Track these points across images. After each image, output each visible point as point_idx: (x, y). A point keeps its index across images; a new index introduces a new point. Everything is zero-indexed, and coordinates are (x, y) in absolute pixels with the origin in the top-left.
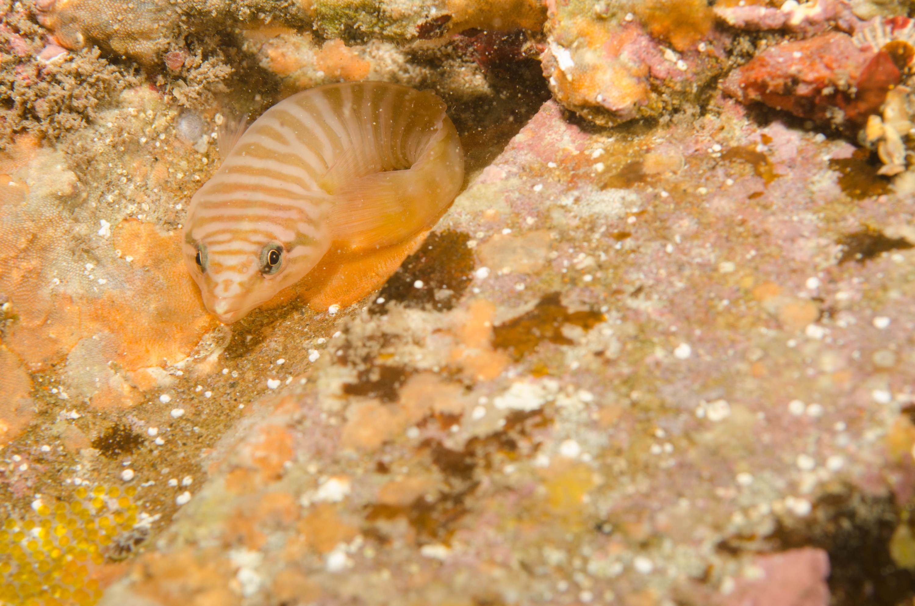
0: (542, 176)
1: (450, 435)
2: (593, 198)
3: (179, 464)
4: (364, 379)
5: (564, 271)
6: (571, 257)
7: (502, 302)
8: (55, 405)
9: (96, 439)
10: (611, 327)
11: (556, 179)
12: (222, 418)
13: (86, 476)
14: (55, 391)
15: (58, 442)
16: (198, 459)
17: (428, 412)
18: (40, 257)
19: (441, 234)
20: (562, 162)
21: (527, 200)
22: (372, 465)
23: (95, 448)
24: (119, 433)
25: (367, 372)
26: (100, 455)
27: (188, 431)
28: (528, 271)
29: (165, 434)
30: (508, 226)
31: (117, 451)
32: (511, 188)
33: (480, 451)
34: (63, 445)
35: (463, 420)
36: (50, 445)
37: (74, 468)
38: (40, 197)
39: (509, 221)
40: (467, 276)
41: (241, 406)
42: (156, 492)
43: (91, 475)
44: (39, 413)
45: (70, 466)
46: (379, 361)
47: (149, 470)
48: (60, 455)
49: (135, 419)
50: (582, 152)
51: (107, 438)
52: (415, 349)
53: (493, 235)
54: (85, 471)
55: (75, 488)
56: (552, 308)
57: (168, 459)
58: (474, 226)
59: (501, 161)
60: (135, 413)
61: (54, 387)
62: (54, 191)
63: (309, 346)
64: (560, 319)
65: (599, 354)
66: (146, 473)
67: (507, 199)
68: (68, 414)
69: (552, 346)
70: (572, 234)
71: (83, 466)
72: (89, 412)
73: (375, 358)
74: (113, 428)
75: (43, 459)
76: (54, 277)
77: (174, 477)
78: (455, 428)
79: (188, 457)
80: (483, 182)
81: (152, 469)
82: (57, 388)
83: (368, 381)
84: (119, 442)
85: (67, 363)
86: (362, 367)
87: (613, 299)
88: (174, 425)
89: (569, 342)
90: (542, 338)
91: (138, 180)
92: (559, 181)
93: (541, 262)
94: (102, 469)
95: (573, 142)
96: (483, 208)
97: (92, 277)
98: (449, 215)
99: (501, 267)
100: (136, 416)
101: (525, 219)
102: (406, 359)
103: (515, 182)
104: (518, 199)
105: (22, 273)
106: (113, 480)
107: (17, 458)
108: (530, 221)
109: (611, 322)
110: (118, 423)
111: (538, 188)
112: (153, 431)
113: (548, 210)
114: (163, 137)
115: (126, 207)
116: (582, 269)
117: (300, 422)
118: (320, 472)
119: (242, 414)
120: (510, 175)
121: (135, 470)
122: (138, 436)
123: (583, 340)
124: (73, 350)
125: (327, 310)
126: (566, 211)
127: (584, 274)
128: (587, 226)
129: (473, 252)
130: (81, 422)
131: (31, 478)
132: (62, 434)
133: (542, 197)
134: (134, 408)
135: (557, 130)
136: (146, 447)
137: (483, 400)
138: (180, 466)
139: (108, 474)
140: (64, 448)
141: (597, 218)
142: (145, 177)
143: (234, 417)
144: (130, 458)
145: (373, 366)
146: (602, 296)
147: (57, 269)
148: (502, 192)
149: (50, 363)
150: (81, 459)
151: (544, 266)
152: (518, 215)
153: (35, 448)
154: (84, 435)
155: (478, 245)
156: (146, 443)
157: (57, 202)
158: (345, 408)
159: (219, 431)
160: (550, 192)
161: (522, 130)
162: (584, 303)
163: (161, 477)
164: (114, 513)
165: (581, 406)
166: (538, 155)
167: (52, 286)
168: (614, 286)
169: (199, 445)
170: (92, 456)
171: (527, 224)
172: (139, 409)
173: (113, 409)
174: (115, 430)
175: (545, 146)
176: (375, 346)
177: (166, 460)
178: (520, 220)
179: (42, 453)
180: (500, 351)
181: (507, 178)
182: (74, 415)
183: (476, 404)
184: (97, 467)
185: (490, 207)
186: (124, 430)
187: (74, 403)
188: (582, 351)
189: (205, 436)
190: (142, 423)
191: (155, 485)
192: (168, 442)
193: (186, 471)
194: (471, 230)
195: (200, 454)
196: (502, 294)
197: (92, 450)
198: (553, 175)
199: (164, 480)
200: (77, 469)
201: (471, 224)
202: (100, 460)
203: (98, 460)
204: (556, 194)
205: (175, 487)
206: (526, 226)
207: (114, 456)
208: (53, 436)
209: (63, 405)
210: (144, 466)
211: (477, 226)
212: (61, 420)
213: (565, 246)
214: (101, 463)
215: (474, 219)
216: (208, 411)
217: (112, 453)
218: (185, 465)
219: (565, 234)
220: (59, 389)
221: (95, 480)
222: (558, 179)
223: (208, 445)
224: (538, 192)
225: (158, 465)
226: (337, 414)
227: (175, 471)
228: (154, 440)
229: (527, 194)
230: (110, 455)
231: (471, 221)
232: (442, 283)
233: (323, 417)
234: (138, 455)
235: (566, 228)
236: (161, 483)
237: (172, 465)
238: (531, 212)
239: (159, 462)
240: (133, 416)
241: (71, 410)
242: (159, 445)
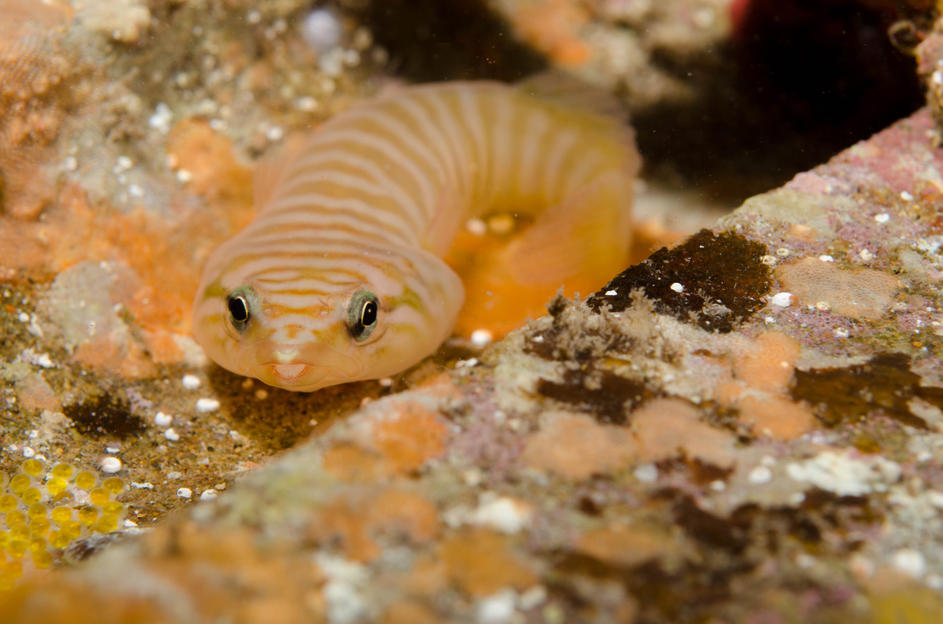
0: (888, 206)
3: (198, 472)
4: (576, 381)
5: (917, 331)
6: (928, 317)
7: (811, 345)
8: (19, 337)
9: (71, 404)
11: (913, 215)
12: (278, 430)
13: (43, 449)
14: (24, 317)
15: (9, 390)
16: (233, 473)
17: (674, 454)
18: (59, 117)
19: (721, 235)
20: (923, 197)
21: (863, 229)
22: (572, 500)
23: (68, 415)
24: (109, 406)
25: (583, 374)
26: (72, 427)
27: (220, 435)
28: (857, 317)
29: (182, 427)
30: (828, 252)
31: (100, 429)
32: (840, 208)
33: (759, 522)
34: (16, 396)
35: (734, 479)
37: (27, 433)
38: (88, 29)
39: (832, 248)
40: (757, 297)
41: (313, 422)
42: (153, 499)
43: (51, 450)
45: (21, 428)
46: (603, 365)
47: (147, 467)
48: (8, 409)
49: (138, 396)
51: (87, 408)
52: (664, 366)
53: (805, 257)
54: (43, 441)
55: (21, 459)
56: (894, 372)
57: (181, 462)
58: (773, 240)
59: (826, 172)
60: (138, 388)
61: (24, 311)
62: (109, 28)
64: (907, 388)
66: (141, 471)
67: (831, 221)
68: (36, 356)
69: (888, 421)
70: (933, 289)
71: (41, 435)
72: (67, 365)
73: (596, 358)
74: (100, 398)
76: (70, 156)
77: (187, 486)
78: (718, 485)
79: (214, 466)
80: (796, 189)
81: (151, 468)
82: (29, 314)
83: (581, 386)
84: (106, 419)
85: (54, 286)
86: (573, 365)
88: (199, 420)
89: (920, 424)
90: (874, 405)
92: (918, 217)
93: (879, 310)
94: (71, 447)
96: (793, 221)
98: (735, 216)
99: (815, 300)
100: (142, 392)
101: (857, 252)
102: (650, 374)
103: (844, 202)
104: (848, 224)
105: (27, 128)
106: (85, 466)
108: (866, 255)
110: (110, 394)
111: (883, 219)
112: (162, 418)
113: (896, 250)
114: (281, 26)
115: (200, 102)
117: (461, 412)
118: (483, 486)
120: (837, 192)
121: (123, 462)
122: (137, 420)
124: (69, 270)
125: (470, 336)
126: (925, 258)
129: (770, 271)
130: (52, 374)
132: (19, 381)
133: (888, 232)
134: (139, 382)
135: (920, 157)
136: (148, 437)
137: (768, 460)
138: (197, 476)
139: (80, 456)
140: (18, 401)
143: (299, 433)
144: (119, 444)
145: (591, 368)
147: (78, 145)
148: (826, 209)
149: (27, 274)
150: (40, 424)
151: (883, 317)
152: (846, 244)
154: (53, 393)
155: (777, 263)
156: (151, 433)
157: (109, 48)
158: (538, 412)
159: (272, 446)
160: (900, 228)
161: (862, 142)
163: (166, 482)
164: (79, 508)
165: (930, 513)
166: (886, 179)
167: (61, 168)
169: (235, 456)
170: (60, 424)
171: (861, 258)
172: (146, 385)
173: (107, 374)
174: (105, 400)
175: (898, 172)
176: (600, 345)
177: (177, 462)
178: (849, 251)
180: (803, 404)
181: (834, 194)
182: (45, 361)
183: (756, 464)
184: (64, 442)
185: (803, 223)
186: (118, 406)
187: (49, 345)
188: (939, 441)
189: (248, 445)
190: (148, 403)
191: (154, 490)
192: (184, 440)
193: (208, 484)
194: (770, 243)
195: (237, 466)
196: (811, 334)
197: (61, 416)
198: (908, 208)
199: (170, 487)
200: (31, 436)
201: (770, 235)
202: (70, 434)
203: (66, 433)
204: (910, 233)
205: (186, 499)
206: (859, 260)
207: (94, 434)
208: (5, 379)
209: (31, 341)
210: (140, 460)
211: (780, 241)
212: (22, 361)
213: (920, 301)
214: (71, 438)
215: (775, 230)
216: (257, 417)
217: (91, 431)
218: (207, 475)
219: (921, 286)
220: (31, 317)
221: (56, 458)
222: (915, 215)
223: (250, 459)
224: (882, 224)
225: (162, 465)
226: (523, 417)
227: (190, 479)
228: (162, 430)
229: (864, 222)
230: (87, 432)
231: (769, 232)
232: (715, 296)
233: (499, 416)
234: (133, 444)
235: (923, 279)
236: (164, 489)
237: (186, 470)
238: (868, 245)
239: (166, 462)
240: (136, 391)
241: (42, 352)
242: (170, 440)
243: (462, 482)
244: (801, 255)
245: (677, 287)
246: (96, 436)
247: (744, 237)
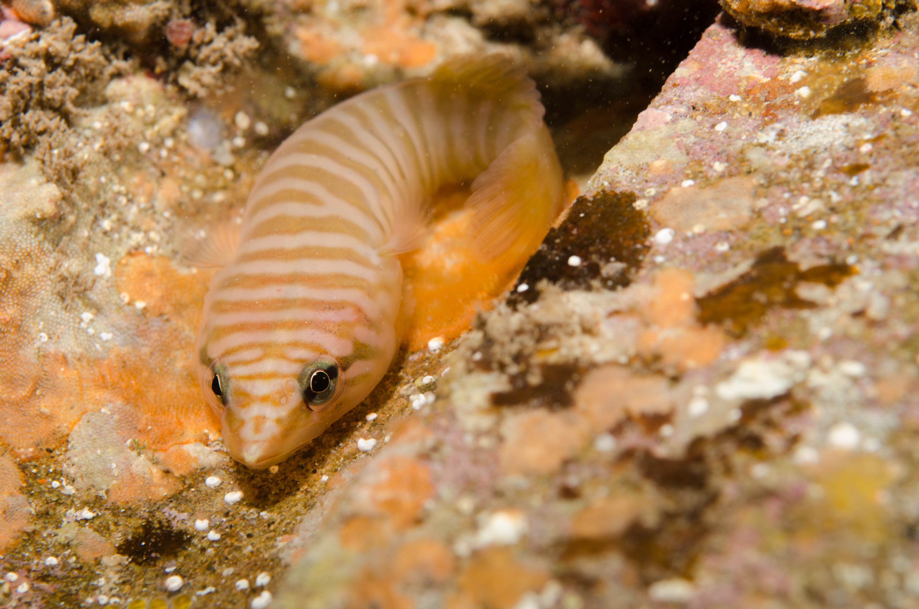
0: (723, 113)
1: (661, 440)
2: (803, 130)
3: (247, 561)
4: (520, 383)
5: (783, 220)
6: (788, 203)
7: (701, 269)
8: (58, 503)
9: (122, 542)
10: (867, 279)
11: (745, 113)
12: (298, 496)
13: (114, 592)
14: (56, 484)
15: (67, 552)
16: (274, 551)
17: (622, 416)
18: (18, 304)
19: (594, 197)
20: (748, 92)
21: (709, 144)
22: (552, 492)
23: (123, 554)
24: (154, 531)
25: (523, 374)
26: (130, 563)
27: (253, 519)
28: (729, 227)
29: (220, 525)
30: (687, 177)
32: (683, 132)
33: (711, 452)
34: (75, 555)
35: (678, 418)
36: (57, 556)
37: (95, 583)
38: (11, 221)
39: (689, 172)
40: (642, 243)
41: (325, 478)
42: (218, 600)
43: (121, 590)
44: (37, 515)
45: (89, 581)
46: (536, 360)
47: (204, 574)
48: (73, 569)
49: (174, 512)
50: (774, 78)
51: (136, 540)
52: (587, 339)
53: (669, 189)
54: (111, 585)
56: (776, 267)
57: (230, 557)
58: (639, 184)
59: (661, 102)
60: (171, 505)
61: (54, 479)
62: (30, 213)
63: (409, 392)
64: (791, 277)
65: (859, 314)
66: (200, 578)
67: (679, 146)
68: (78, 513)
69: (787, 314)
70: (783, 175)
71: (108, 580)
72: (106, 509)
73: (530, 355)
74: (144, 527)
75: (49, 576)
76: (40, 331)
77: (241, 578)
78: (666, 430)
79: (258, 550)
80: (642, 129)
81: (208, 572)
82: (58, 480)
83: (526, 386)
84: (155, 544)
85: (69, 446)
86: (513, 369)
87: (862, 247)
88: (231, 514)
89: (811, 305)
90: (770, 304)
91: (142, 200)
92: (750, 114)
93: (746, 214)
94: (136, 580)
95: (759, 68)
96: (648, 159)
97: (91, 331)
98: (600, 175)
99: (690, 227)
100: (176, 508)
101: (711, 167)
102: (577, 352)
103: (686, 124)
104: (695, 143)
106: (153, 592)
107: (12, 576)
108: (719, 167)
109: (866, 273)
110: (150, 519)
111: (722, 127)
112: (201, 524)
113: (742, 152)
114: (169, 143)
115: (129, 237)
116: (808, 216)
117: (436, 449)
118: (478, 509)
119: (327, 486)
120: (676, 117)
121: (183, 577)
122: (181, 533)
123: (832, 300)
124: (76, 428)
125: (426, 347)
126: (768, 150)
127: (813, 221)
128: (802, 164)
129: (645, 214)
130: (97, 522)
131: (36, 601)
132: (72, 541)
133: (730, 137)
134: (171, 499)
135: (733, 56)
136: (195, 546)
137: (700, 390)
138: (248, 564)
139: (145, 586)
140: (78, 558)
141: (815, 152)
142: (151, 197)
143: (316, 493)
144: (174, 562)
145: (528, 366)
146: (845, 245)
147: (43, 320)
148: (671, 137)
149: (45, 447)
150: (104, 571)
151: (751, 218)
152: (699, 162)
153: (36, 561)
154: (103, 539)
155: (649, 204)
156: (195, 541)
157: (35, 229)
158: (499, 423)
159: (297, 513)
160: (739, 129)
161: (682, 62)
162: (820, 256)
163: (223, 581)
165: (845, 383)
166: (712, 89)
167: (37, 344)
168: (860, 231)
169: (272, 534)
170: (120, 564)
171: (715, 171)
172: (177, 499)
173: (141, 503)
174: (148, 527)
175: (720, 78)
176: (528, 341)
177: (227, 559)
178: (704, 169)
179: (47, 568)
180: (712, 327)
181: (674, 121)
182: (87, 514)
183: (690, 397)
184: (128, 578)
185: (658, 157)
186: (161, 528)
187: (85, 498)
188: (832, 314)
189: (278, 521)
190: (185, 515)
191: (217, 592)
192: (225, 536)
193: (259, 568)
194: (636, 188)
195: (276, 544)
196: (698, 259)
197: (118, 558)
198: (739, 109)
199: (229, 583)
200: (100, 584)
201: (634, 181)
202: (131, 569)
203: (128, 569)
204: (748, 131)
205: (246, 590)
206: (715, 174)
207: (150, 562)
208: (60, 544)
209: (69, 502)
210: (196, 569)
211: (644, 182)
212: (69, 522)
213: (776, 191)
214: (132, 572)
215: (637, 174)
216: (277, 491)
217: (147, 559)
218: (255, 561)
219: (773, 177)
220: (61, 482)
221: (127, 595)
222: (747, 113)
223: (285, 532)
224: (723, 132)
225: (215, 566)
226: (488, 433)
227: (242, 569)
228: (205, 535)
229: (707, 136)
230: (144, 561)
231: (632, 178)
232: (606, 257)
233: (469, 439)
234: (185, 557)
235: (773, 170)
236: (224, 588)
237: (236, 563)
238: (718, 156)
239: (217, 562)
240: (171, 509)
241: (82, 508)
242: (214, 541)
243: (458, 512)
244: (665, 188)
245: (574, 261)
246: (152, 563)
247: (614, 192)
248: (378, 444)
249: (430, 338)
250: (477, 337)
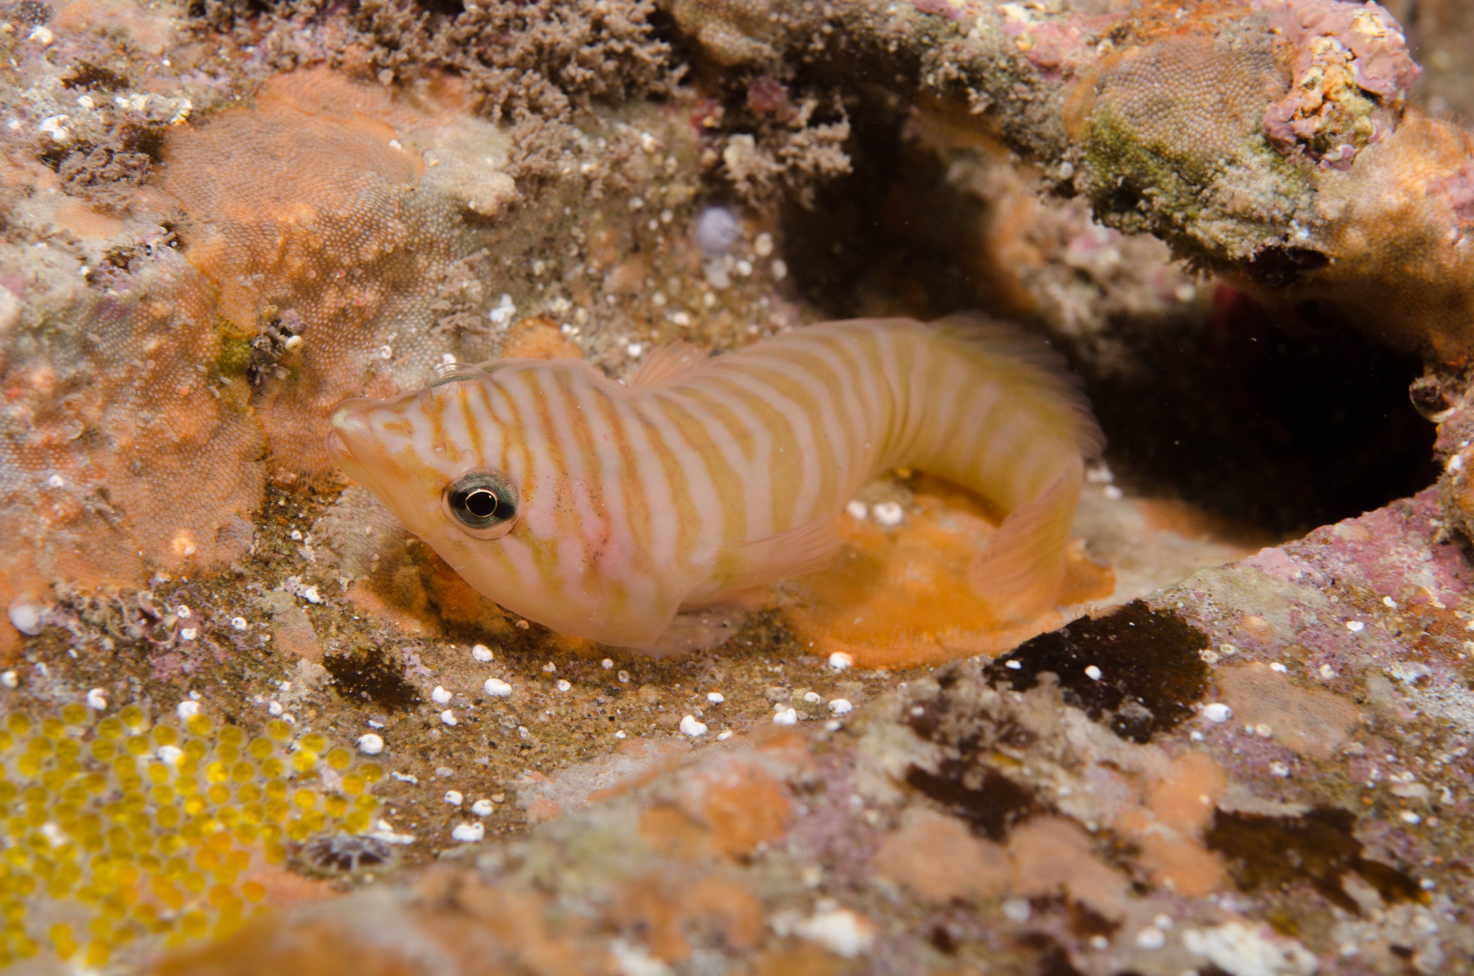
0: (1366, 610)
1: (1085, 949)
2: (1452, 693)
3: (474, 772)
4: (953, 775)
5: (1370, 784)
6: (1386, 768)
7: (1240, 778)
8: (288, 560)
9: (334, 655)
10: (1434, 918)
11: (1393, 629)
12: (576, 736)
13: (294, 708)
15: (264, 625)
16: (515, 782)
17: (1054, 891)
18: (383, 294)
19: (1158, 612)
20: (1409, 606)
21: (1330, 637)
22: (925, 927)
23: (329, 669)
24: (379, 666)
25: (963, 767)
26: (331, 685)
27: (507, 728)
28: (1302, 751)
29: (463, 709)
30: (1282, 660)
31: (364, 694)
32: (1306, 603)
34: (271, 634)
35: (1119, 936)
36: (249, 622)
37: (278, 683)
38: (436, 192)
39: (1287, 654)
40: (1187, 704)
41: (620, 734)
42: (415, 797)
43: (303, 710)
44: (255, 558)
45: (271, 676)
46: (989, 760)
47: (414, 755)
48: (260, 648)
49: (416, 659)
50: (1450, 610)
51: (353, 663)
52: (1061, 774)
53: (1253, 660)
54: (294, 698)
55: (267, 717)
56: (1335, 833)
57: (455, 755)
58: (1219, 631)
59: (1299, 550)
60: (417, 648)
61: (298, 528)
62: (464, 195)
63: (779, 698)
64: (1345, 858)
65: (1402, 953)
66: (405, 757)
67: (1293, 618)
68: (302, 587)
69: (1315, 896)
70: (1399, 731)
71: (294, 689)
72: (338, 603)
73: (983, 750)
74: (370, 653)
75: (227, 639)
76: (387, 343)
77: (458, 789)
78: (1099, 942)
79: (494, 769)
80: (1258, 567)
81: (419, 756)
82: (302, 531)
83: (959, 782)
84: (373, 683)
85: (338, 501)
86: (953, 754)
87: (1447, 876)
88: (484, 704)
89: (1352, 907)
90: (1302, 872)
91: (594, 266)
92: (1399, 634)
93: (1329, 748)
94: (326, 711)
95: (1439, 586)
96: (1247, 610)
98: (1179, 590)
99: (1256, 720)
100: (421, 655)
101: (1318, 666)
102: (1043, 782)
103: (1314, 595)
104: (1313, 625)
105: (344, 302)
106: (340, 738)
107: (185, 612)
108: (1326, 672)
109: (1436, 909)
110: (383, 650)
111: (1355, 627)
112: (441, 695)
113: (1364, 672)
114: (667, 217)
115: (553, 298)
116: (1402, 798)
118: (823, 890)
119: (617, 747)
120: (1307, 580)
121: (386, 743)
122: (411, 690)
123: (1379, 915)
125: (827, 656)
126: (1397, 690)
127: (1405, 808)
128: (1429, 733)
129: (1208, 671)
130: (319, 612)
131: (196, 659)
132: (278, 614)
133: (1358, 646)
134: (419, 640)
135: (1415, 552)
136: (420, 715)
137: (1163, 921)
138: (472, 777)
139: (335, 724)
140: (271, 640)
141: (1452, 728)
142: (606, 268)
143: (601, 746)
144: (384, 717)
145: (974, 762)
146: (1428, 860)
147: (399, 331)
148: (1289, 601)
149: (309, 481)
150: (295, 675)
151: (1333, 757)
152: (1306, 652)
153: (221, 612)
154: (315, 636)
155: (1219, 662)
156: (423, 710)
157: (457, 219)
158: (902, 806)
159: (565, 755)
160: (1375, 644)
161: (1349, 520)
162: (1393, 856)
163: (433, 778)
164: (327, 794)
166: (1369, 575)
167: (374, 356)
168: (1456, 856)
169: (520, 760)
170: (318, 679)
171: (1319, 674)
172: (428, 647)
173: (382, 623)
174: (375, 657)
175: (1385, 567)
176: (989, 733)
177: (450, 754)
178: (1308, 663)
179: (230, 628)
180: (1217, 855)
181: (1303, 583)
182: (312, 594)
183: (1148, 923)
184: (320, 702)
185: (1259, 614)
186: (390, 667)
187: (321, 574)
188: (1370, 932)
189: (537, 749)
190: (426, 671)
191: (418, 786)
192: (462, 727)
193: (484, 791)
194: (1215, 633)
195: (521, 775)
196: (1244, 763)
197: (321, 668)
198: (1388, 619)
199: (438, 785)
200: (282, 687)
201: (1216, 623)
202: (328, 693)
203: (324, 691)
204: (1385, 652)
205: (455, 806)
206: (1317, 677)
207: (356, 699)
208: (261, 609)
209: (299, 566)
210: (406, 744)
211: (1227, 632)
212: (286, 590)
213: (1380, 744)
214: (329, 699)
215: (1224, 618)
216: (553, 713)
217: (353, 694)
218: (484, 779)
219: (1386, 725)
220: (305, 537)
221: (307, 722)
222: (1396, 630)
223: (538, 768)
224: (1354, 634)
225: (432, 755)
226: (884, 809)
227: (463, 780)
228: (439, 710)
229: (1332, 626)
230: (348, 694)
231: (1216, 619)
232: (1137, 691)
233: (855, 801)
234: (400, 721)
235: (1390, 717)
236: (430, 787)
237: (459, 767)
238: (1330, 658)
239: (437, 752)
240: (415, 653)
241: (311, 584)
242: (446, 724)
243: (797, 878)
244: (1249, 656)
245: (1093, 672)
246: (358, 702)
247: (1184, 620)
248: (707, 734)
249: (837, 650)
250: (929, 687)
